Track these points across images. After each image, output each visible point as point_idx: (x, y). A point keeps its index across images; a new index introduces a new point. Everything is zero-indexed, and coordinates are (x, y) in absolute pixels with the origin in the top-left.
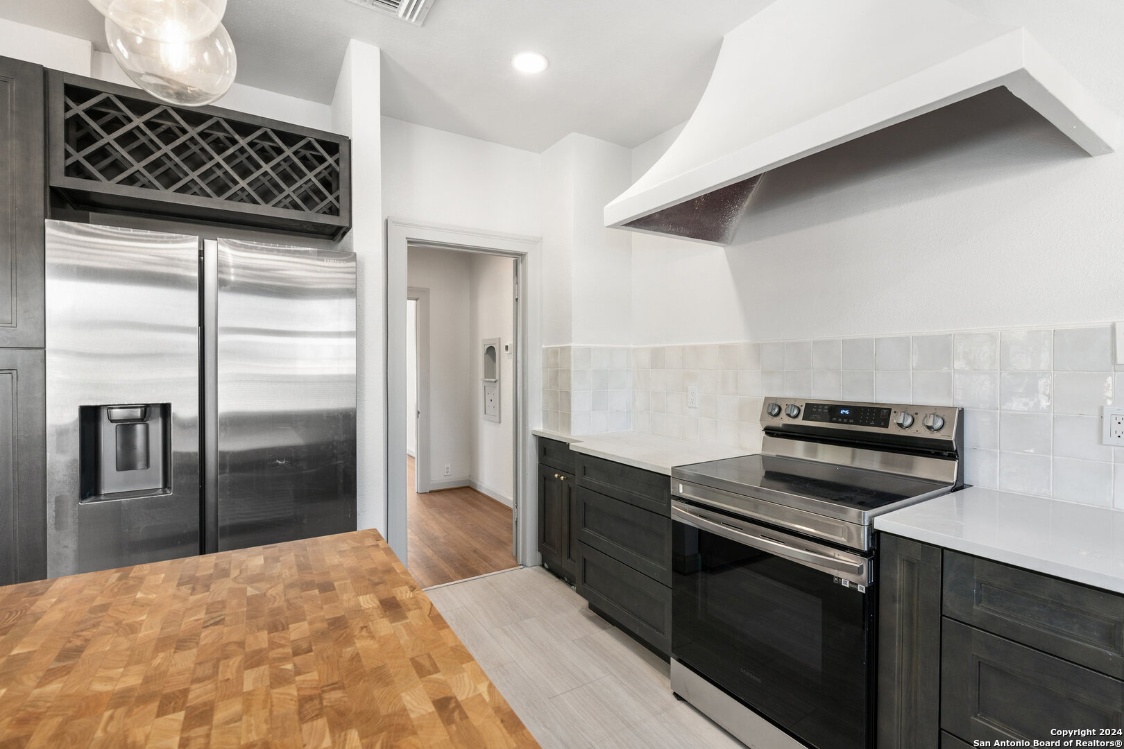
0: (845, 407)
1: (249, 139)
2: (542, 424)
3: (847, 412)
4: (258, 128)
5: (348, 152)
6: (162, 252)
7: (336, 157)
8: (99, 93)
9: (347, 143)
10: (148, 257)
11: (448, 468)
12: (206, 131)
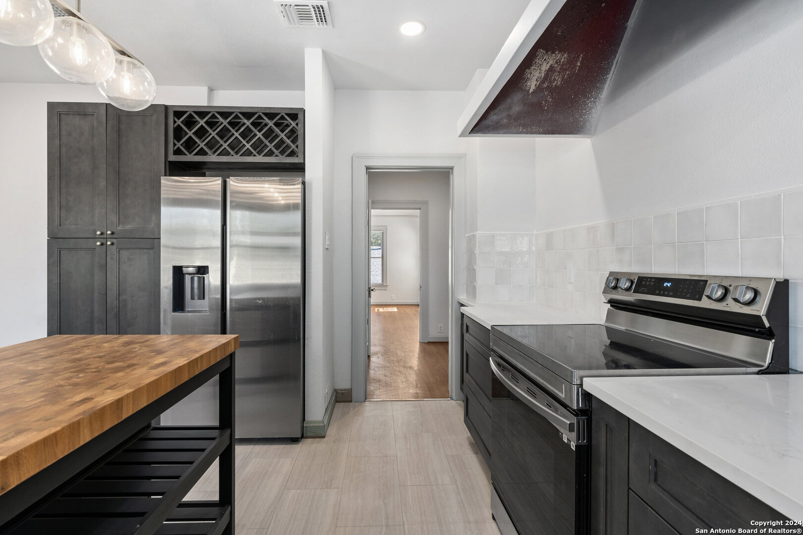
0: (668, 280)
1: (251, 120)
2: (465, 294)
3: (669, 285)
4: (255, 113)
5: (303, 118)
6: (203, 187)
7: (296, 122)
8: (187, 112)
9: (303, 112)
10: (198, 191)
11: (441, 327)
12: (232, 121)
